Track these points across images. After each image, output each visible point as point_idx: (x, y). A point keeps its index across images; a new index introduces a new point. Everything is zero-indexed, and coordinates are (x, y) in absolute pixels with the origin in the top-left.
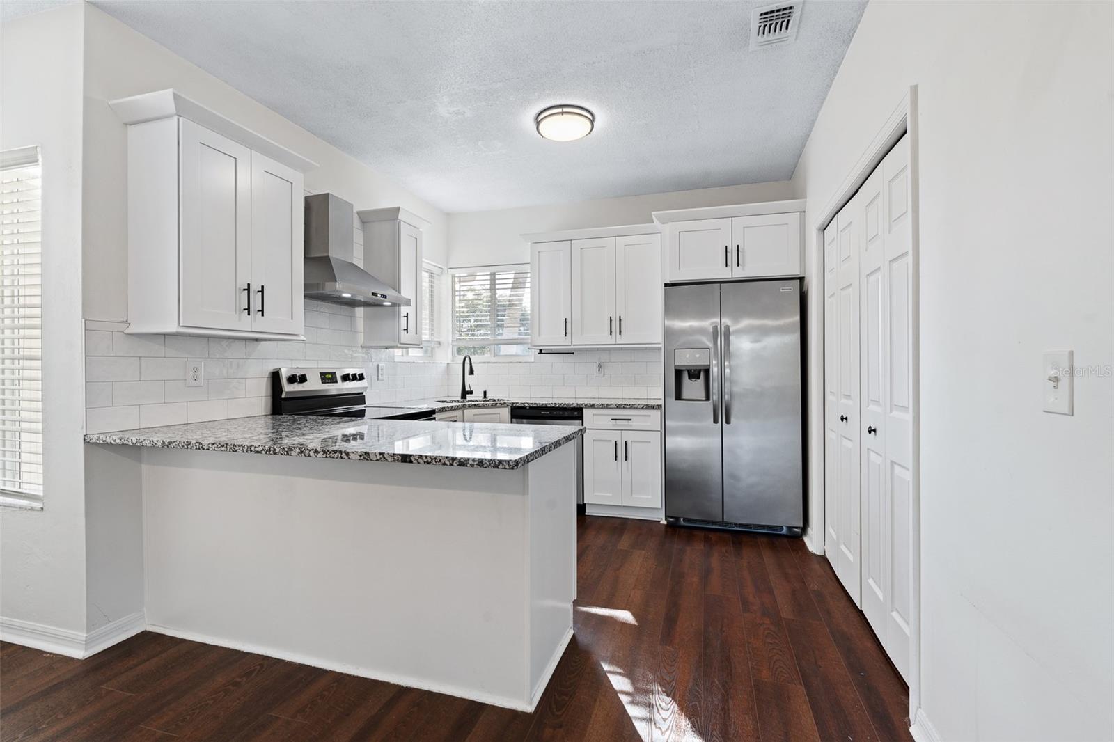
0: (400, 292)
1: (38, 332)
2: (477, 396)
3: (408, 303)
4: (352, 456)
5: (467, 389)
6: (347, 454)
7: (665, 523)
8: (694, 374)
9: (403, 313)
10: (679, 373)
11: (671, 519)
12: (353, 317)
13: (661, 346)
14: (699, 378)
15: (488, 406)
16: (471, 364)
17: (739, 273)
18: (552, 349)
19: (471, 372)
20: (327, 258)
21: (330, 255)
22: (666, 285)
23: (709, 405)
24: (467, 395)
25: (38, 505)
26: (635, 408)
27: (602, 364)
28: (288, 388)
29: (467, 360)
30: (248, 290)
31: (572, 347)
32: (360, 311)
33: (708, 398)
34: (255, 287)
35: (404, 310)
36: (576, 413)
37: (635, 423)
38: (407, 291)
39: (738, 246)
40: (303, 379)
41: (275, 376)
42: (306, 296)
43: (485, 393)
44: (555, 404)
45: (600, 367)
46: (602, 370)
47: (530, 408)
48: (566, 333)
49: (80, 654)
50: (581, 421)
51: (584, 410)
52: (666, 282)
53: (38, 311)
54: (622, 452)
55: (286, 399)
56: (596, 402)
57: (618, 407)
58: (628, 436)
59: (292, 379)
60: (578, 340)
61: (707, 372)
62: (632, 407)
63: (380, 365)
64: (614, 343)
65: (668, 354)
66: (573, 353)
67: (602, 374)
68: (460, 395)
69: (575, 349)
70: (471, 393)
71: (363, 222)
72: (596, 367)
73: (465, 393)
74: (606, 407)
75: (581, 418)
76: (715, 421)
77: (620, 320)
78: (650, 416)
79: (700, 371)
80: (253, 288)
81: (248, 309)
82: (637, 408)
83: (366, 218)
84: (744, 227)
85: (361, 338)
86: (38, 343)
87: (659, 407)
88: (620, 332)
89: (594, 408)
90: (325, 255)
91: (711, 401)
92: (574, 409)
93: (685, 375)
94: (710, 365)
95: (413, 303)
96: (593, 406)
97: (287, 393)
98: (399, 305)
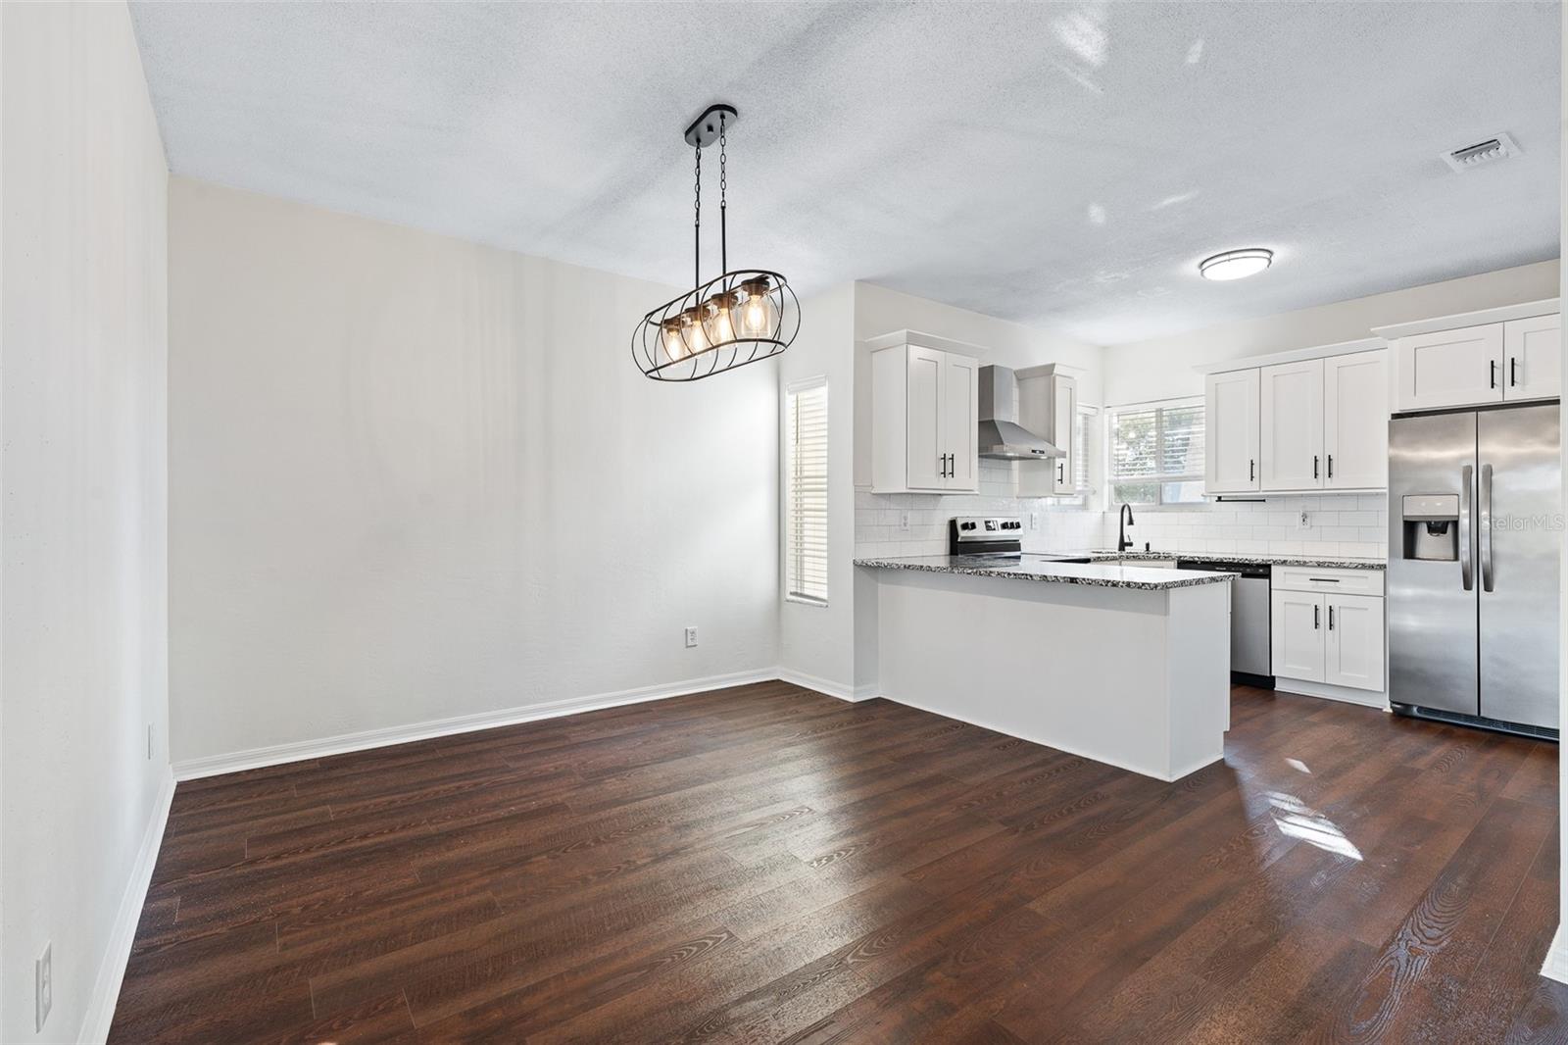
0: (1054, 445)
1: (825, 494)
2: (1138, 547)
3: (1063, 455)
4: (1034, 578)
5: (1126, 540)
6: (1031, 576)
7: (1391, 711)
8: (1438, 527)
9: (1058, 464)
10: (1411, 527)
11: (1398, 706)
12: (1010, 469)
13: (1386, 491)
14: (1445, 532)
15: (1149, 559)
16: (1130, 513)
17: (1513, 394)
18: (1236, 496)
19: (1131, 522)
20: (993, 421)
21: (995, 419)
22: (1395, 416)
23: (1457, 567)
24: (1126, 548)
25: (825, 604)
26: (1345, 567)
27: (1308, 514)
28: (963, 534)
29: (1126, 509)
30: (944, 458)
31: (1261, 493)
32: (1016, 464)
33: (1456, 558)
34: (948, 456)
35: (1058, 462)
36: (1261, 571)
37: (1343, 586)
38: (1061, 444)
39: (1513, 359)
40: (973, 526)
41: (953, 523)
42: (979, 456)
43: (1148, 545)
44: (1234, 559)
45: (1305, 517)
46: (1308, 520)
47: (1202, 562)
48: (1252, 477)
49: (851, 699)
50: (1268, 580)
51: (1273, 567)
52: (1394, 412)
53: (825, 480)
54: (1325, 619)
55: (961, 543)
56: (1290, 559)
57: (1319, 565)
58: (1332, 600)
59: (965, 527)
60: (1268, 485)
61: (1456, 524)
62: (1340, 566)
63: (1034, 515)
64: (1321, 488)
65: (1396, 501)
66: (1264, 501)
67: (1308, 526)
68: (1117, 547)
69: (1268, 496)
70: (1131, 544)
71: (1019, 380)
72: (1299, 519)
73: (1123, 545)
74: (1304, 564)
75: (1268, 576)
76: (1467, 586)
77: (1330, 460)
78: (1366, 577)
79: (1448, 522)
80: (947, 457)
81: (944, 473)
82: (1347, 568)
83: (1022, 376)
84: (1525, 333)
85: (1016, 489)
86: (825, 501)
87: (1382, 567)
88: (1330, 474)
89: (1286, 565)
90: (990, 419)
91: (1460, 562)
92: (1259, 566)
93: (1423, 529)
94: (1458, 516)
95: (1068, 455)
96: (1284, 562)
97: (962, 538)
98: (1054, 458)
